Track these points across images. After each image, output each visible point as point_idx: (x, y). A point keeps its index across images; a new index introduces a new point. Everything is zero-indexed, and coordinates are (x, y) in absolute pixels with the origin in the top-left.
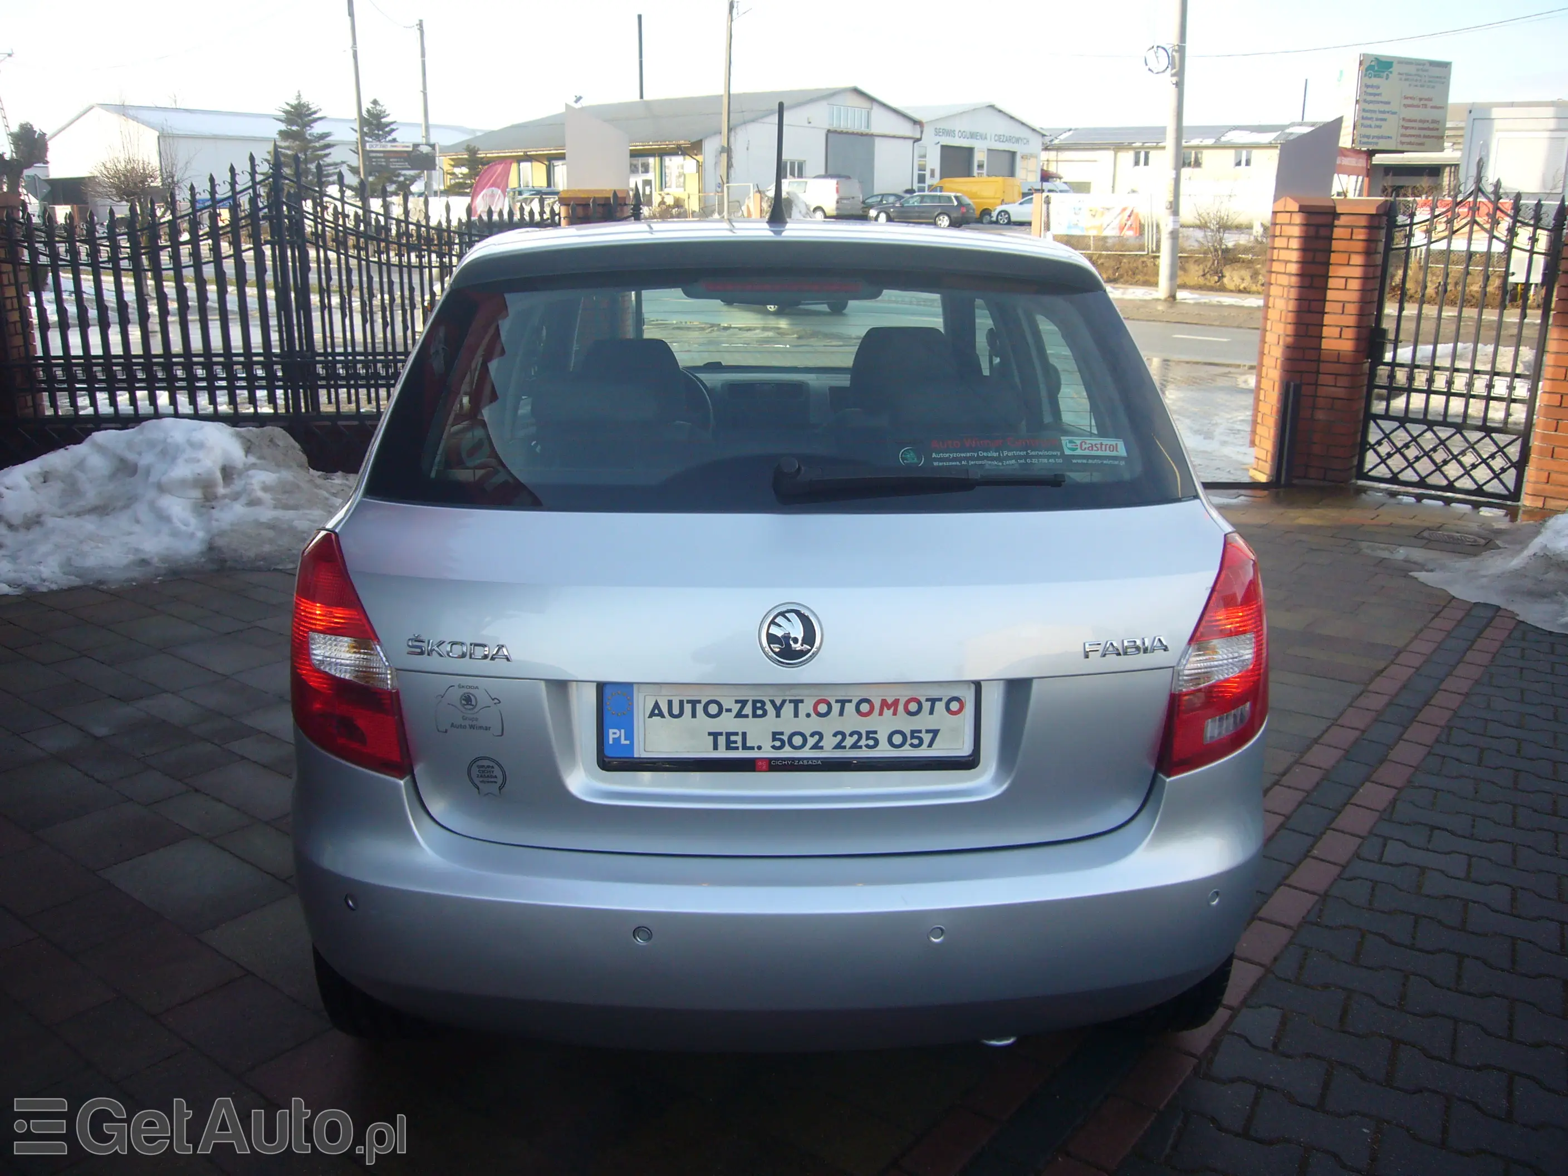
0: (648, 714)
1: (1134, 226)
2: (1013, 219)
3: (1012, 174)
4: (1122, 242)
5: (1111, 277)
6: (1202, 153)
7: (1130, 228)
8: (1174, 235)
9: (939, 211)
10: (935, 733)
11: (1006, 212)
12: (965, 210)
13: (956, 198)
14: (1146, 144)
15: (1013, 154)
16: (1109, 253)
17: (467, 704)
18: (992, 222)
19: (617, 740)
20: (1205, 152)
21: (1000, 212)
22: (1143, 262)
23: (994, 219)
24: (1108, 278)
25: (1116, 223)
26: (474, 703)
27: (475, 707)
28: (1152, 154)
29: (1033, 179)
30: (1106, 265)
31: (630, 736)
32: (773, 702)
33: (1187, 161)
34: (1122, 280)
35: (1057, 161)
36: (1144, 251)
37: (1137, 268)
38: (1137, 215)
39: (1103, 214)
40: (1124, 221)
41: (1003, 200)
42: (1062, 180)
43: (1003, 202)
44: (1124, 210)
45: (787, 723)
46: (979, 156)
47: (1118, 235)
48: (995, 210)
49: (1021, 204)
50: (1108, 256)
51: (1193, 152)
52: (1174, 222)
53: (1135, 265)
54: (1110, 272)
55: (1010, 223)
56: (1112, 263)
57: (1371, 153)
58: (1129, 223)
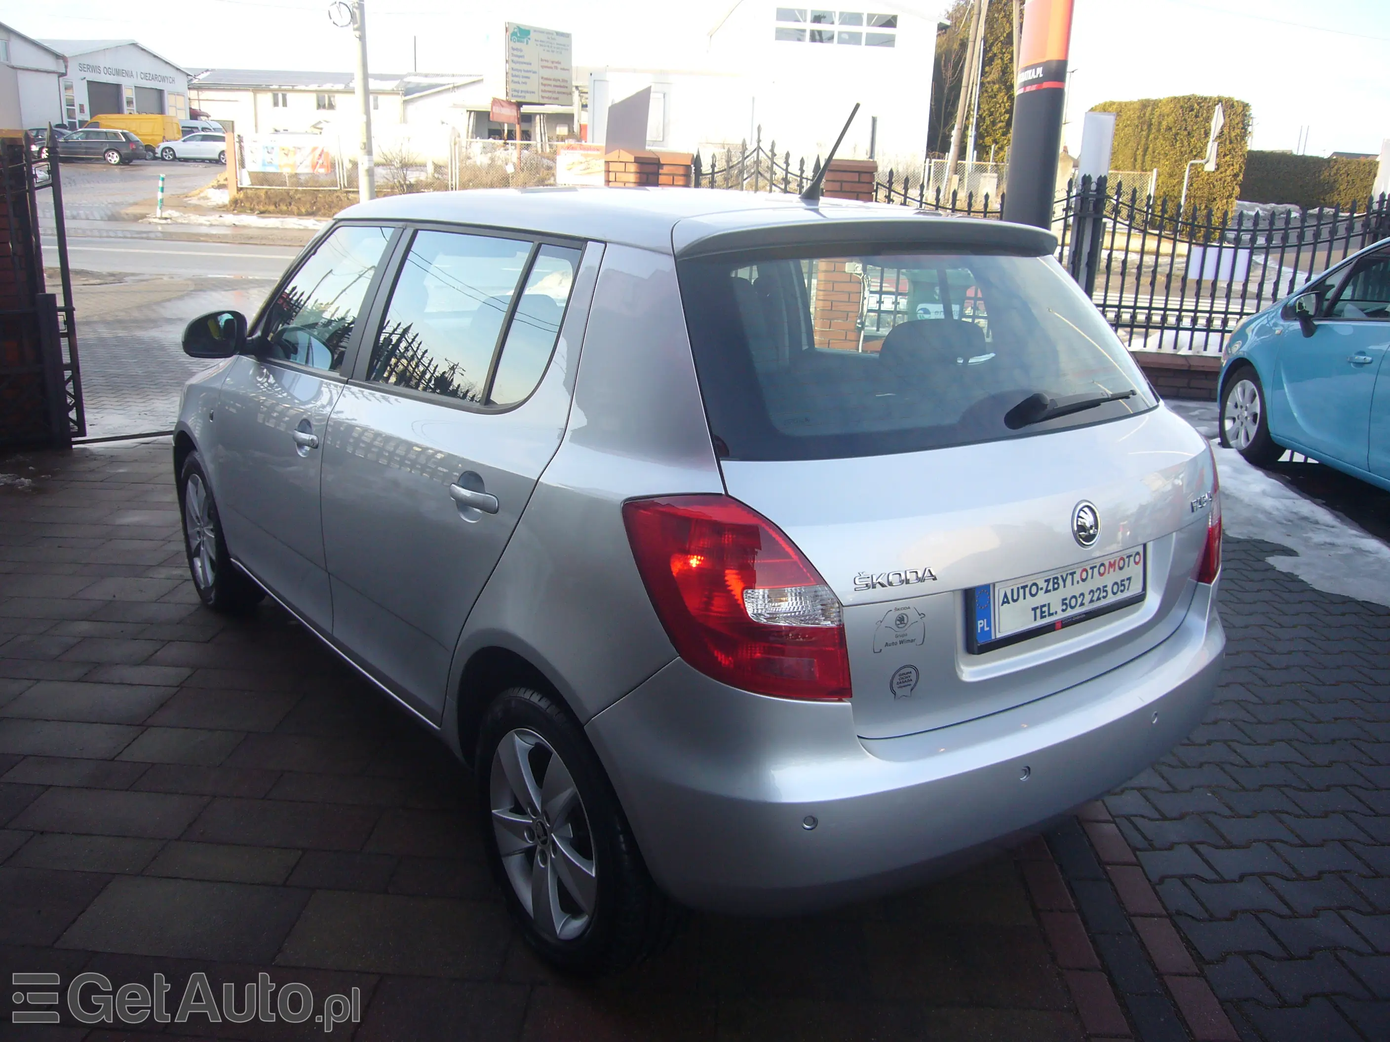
0: (1001, 602)
1: (325, 164)
2: (177, 155)
3: (162, 111)
4: (314, 177)
5: (309, 210)
6: (334, 97)
7: (322, 166)
8: (370, 173)
9: (107, 148)
10: (1129, 579)
11: (171, 149)
12: (134, 147)
13: (123, 134)
14: (283, 87)
15: (161, 92)
16: (305, 188)
17: (901, 623)
18: (155, 158)
19: (982, 628)
20: (337, 96)
21: (164, 150)
22: (337, 197)
23: (159, 155)
24: (307, 211)
25: (308, 162)
26: (905, 622)
27: (906, 624)
28: (290, 96)
29: (183, 117)
30: (303, 199)
31: (989, 625)
32: (1062, 576)
33: (321, 104)
34: (320, 213)
35: (199, 100)
36: (337, 186)
37: (333, 202)
38: (328, 154)
39: (295, 153)
40: (316, 160)
41: (164, 137)
42: (210, 118)
43: (164, 139)
44: (315, 149)
45: (1068, 591)
46: (128, 93)
47: (312, 172)
48: (158, 147)
49: (184, 141)
50: (304, 192)
51: (326, 96)
52: (369, 161)
53: (330, 199)
54: (308, 206)
55: (175, 159)
56: (309, 198)
57: (519, 105)
58: (320, 162)
